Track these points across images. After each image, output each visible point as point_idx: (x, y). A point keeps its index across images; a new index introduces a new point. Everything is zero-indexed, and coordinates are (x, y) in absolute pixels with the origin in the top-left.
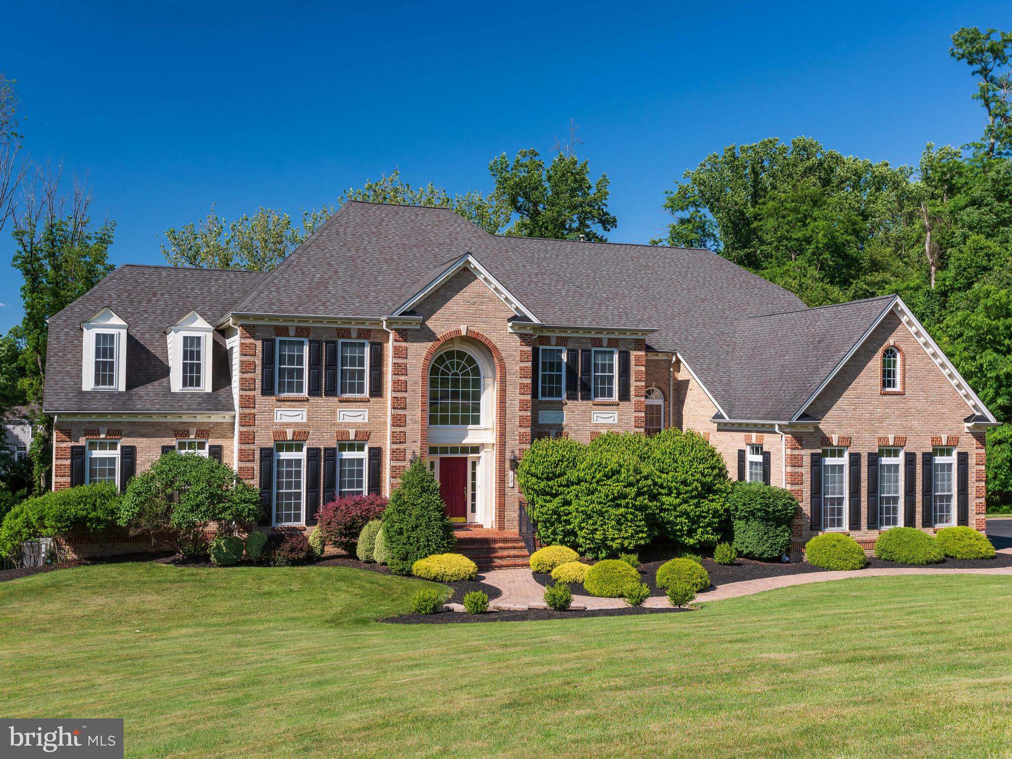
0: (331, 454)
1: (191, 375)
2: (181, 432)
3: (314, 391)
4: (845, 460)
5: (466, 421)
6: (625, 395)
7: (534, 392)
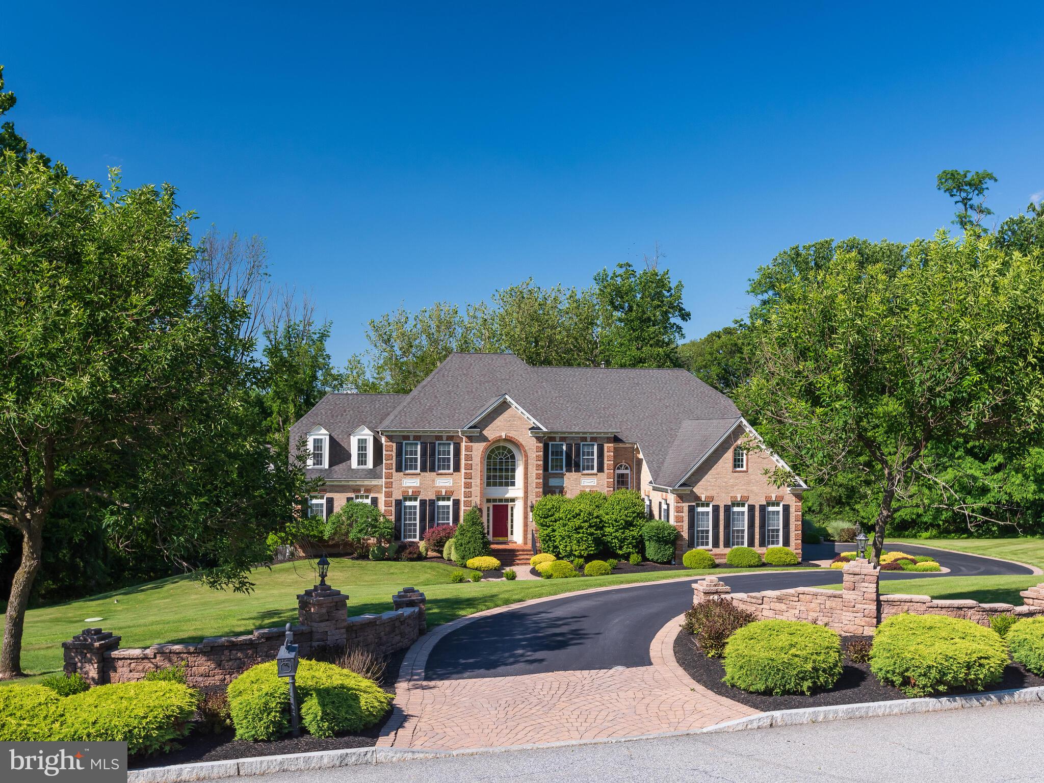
0: (432, 502)
1: (362, 460)
2: (356, 490)
3: (423, 469)
4: (710, 509)
5: (507, 485)
6: (601, 469)
7: (546, 469)
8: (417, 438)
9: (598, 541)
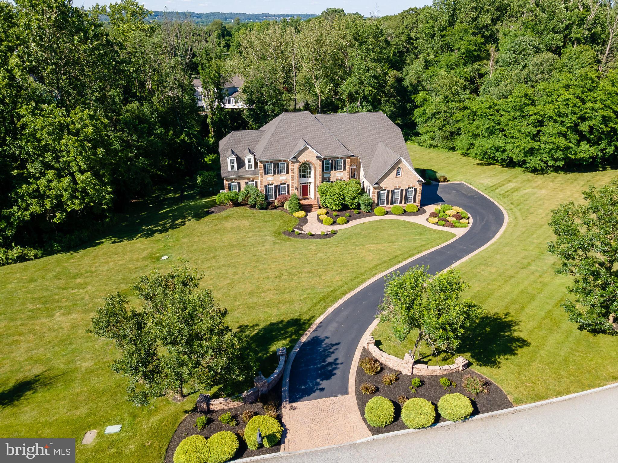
0: (279, 186)
1: (250, 166)
2: (249, 179)
3: (275, 173)
4: (386, 192)
5: (307, 177)
6: (344, 169)
7: (323, 170)
8: (271, 162)
9: (342, 204)
